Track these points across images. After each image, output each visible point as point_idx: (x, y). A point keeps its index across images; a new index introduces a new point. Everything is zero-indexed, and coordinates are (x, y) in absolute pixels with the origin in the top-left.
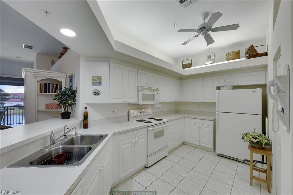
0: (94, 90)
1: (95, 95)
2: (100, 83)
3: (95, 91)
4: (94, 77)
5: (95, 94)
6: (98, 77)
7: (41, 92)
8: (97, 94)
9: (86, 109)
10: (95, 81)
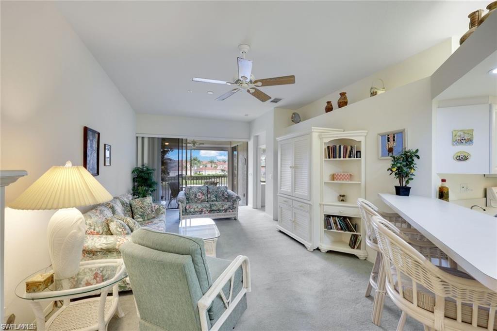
0: (457, 153)
1: (460, 160)
2: (470, 141)
3: (459, 155)
4: (457, 132)
5: (458, 158)
6: (466, 132)
7: (329, 158)
8: (462, 158)
9: (444, 183)
10: (458, 138)
